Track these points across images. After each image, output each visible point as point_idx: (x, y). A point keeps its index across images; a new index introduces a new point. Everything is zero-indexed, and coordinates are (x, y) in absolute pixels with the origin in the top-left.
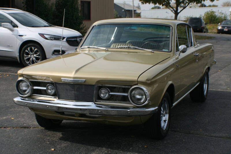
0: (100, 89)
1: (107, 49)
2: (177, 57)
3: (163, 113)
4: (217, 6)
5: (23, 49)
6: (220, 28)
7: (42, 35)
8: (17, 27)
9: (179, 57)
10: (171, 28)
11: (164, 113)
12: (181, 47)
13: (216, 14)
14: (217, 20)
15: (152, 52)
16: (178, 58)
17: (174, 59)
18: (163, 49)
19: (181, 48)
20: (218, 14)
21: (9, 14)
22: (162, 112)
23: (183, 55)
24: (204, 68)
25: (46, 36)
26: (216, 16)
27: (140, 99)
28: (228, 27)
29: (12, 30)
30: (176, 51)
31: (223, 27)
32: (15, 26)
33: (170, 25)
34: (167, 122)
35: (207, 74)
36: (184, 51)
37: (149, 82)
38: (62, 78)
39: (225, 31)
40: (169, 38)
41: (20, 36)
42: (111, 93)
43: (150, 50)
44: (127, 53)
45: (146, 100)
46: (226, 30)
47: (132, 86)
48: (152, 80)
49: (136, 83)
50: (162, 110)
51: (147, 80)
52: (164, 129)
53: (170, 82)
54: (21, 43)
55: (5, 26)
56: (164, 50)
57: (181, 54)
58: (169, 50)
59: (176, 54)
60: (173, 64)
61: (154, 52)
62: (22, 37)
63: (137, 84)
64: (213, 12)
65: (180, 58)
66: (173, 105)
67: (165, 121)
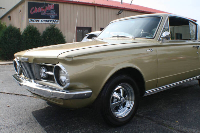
10: (161, 18)
15: (133, 39)
34: (131, 109)
37: (70, 60)
48: (75, 59)
51: (67, 57)
52: (122, 117)
56: (147, 37)
58: (152, 37)
63: (58, 63)
66: (146, 92)
67: (129, 108)
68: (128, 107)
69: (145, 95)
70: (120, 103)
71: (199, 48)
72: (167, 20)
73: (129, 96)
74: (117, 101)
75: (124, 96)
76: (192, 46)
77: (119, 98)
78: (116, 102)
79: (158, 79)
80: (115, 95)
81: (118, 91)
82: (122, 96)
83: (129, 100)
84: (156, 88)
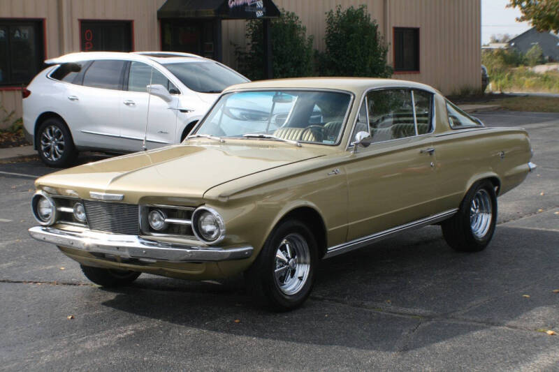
0: (150, 211)
1: (221, 140)
8: (179, 93)
10: (352, 97)
15: (297, 145)
18: (325, 140)
19: (360, 137)
21: (164, 65)
27: (212, 233)
29: (168, 100)
32: (175, 91)
33: (351, 92)
34: (304, 280)
37: (225, 200)
38: (91, 192)
41: (182, 111)
42: (167, 220)
43: (295, 142)
47: (196, 207)
48: (232, 198)
51: (221, 197)
54: (185, 126)
55: (154, 91)
58: (335, 141)
61: (303, 145)
62: (186, 113)
63: (203, 204)
66: (329, 249)
67: (301, 278)
68: (299, 278)
69: (326, 257)
70: (286, 270)
71: (434, 153)
72: (364, 100)
73: (299, 256)
74: (283, 266)
75: (293, 256)
76: (419, 150)
77: (286, 260)
78: (281, 266)
79: (350, 224)
80: (280, 254)
81: (283, 249)
82: (289, 256)
83: (299, 263)
84: (346, 242)
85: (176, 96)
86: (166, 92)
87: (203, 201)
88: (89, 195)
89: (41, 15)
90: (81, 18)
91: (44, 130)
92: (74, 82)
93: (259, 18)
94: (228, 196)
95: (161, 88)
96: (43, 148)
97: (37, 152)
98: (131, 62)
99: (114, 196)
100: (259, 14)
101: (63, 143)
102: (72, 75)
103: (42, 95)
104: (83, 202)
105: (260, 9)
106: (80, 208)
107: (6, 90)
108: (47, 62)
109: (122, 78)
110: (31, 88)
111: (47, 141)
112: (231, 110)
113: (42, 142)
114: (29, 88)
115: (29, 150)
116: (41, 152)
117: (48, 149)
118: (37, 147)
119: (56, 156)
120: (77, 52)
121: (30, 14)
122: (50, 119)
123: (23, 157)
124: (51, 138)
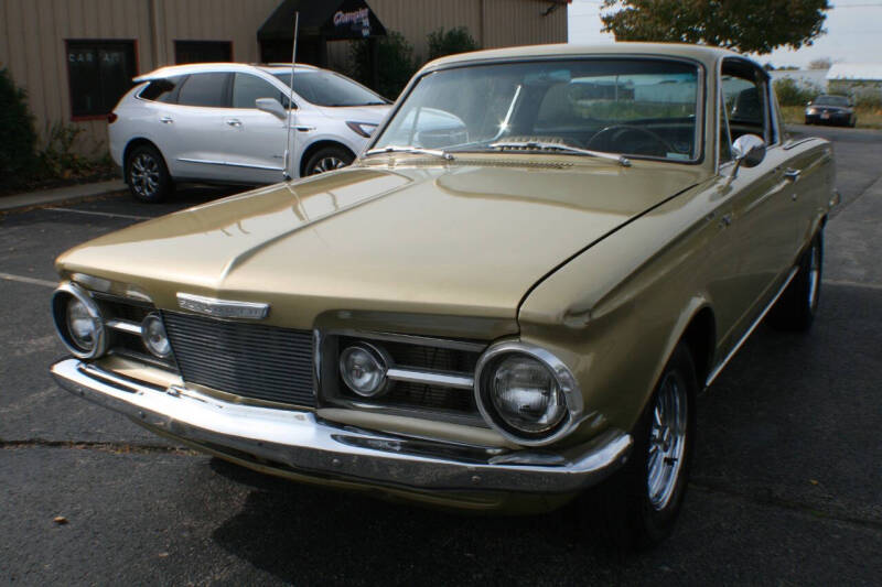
0: (344, 348)
1: (447, 156)
2: (723, 182)
3: (662, 434)
4: (796, 69)
5: (310, 163)
6: (811, 111)
7: (355, 126)
8: (295, 107)
9: (733, 184)
10: (700, 70)
11: (665, 438)
12: (743, 144)
13: (798, 85)
14: (800, 96)
15: (621, 164)
16: (727, 189)
17: (714, 189)
18: (670, 151)
19: (742, 147)
20: (800, 85)
21: (276, 76)
22: (656, 433)
23: (748, 176)
24: (812, 220)
25: (366, 129)
26: (797, 90)
27: (536, 411)
28: (830, 111)
29: (282, 117)
30: (721, 160)
31: (818, 110)
32: (288, 104)
33: (696, 61)
34: (678, 464)
35: (818, 240)
36: (752, 160)
37: (579, 323)
39: (824, 120)
40: (692, 120)
41: (301, 130)
42: (394, 373)
43: (616, 157)
44: (526, 169)
45: (562, 418)
46: (825, 116)
47: (489, 343)
48: (597, 315)
49: (513, 327)
50: (659, 422)
51: (570, 313)
52: (663, 506)
53: (697, 302)
54: (304, 148)
55: (265, 107)
56: (670, 156)
57: (743, 171)
58: (691, 154)
59: (721, 173)
60: (711, 215)
61: (632, 162)
62: (306, 132)
63: (515, 335)
64: (790, 81)
65: (737, 186)
67: (671, 463)
68: (666, 460)
85: (293, 112)
86: (280, 108)
87: (515, 326)
88: (177, 300)
89: (132, 36)
90: (175, 38)
91: (134, 160)
92: (169, 101)
93: (366, 37)
94: (589, 312)
95: (273, 102)
96: (134, 180)
97: (126, 186)
98: (234, 73)
99: (242, 309)
100: (366, 33)
101: (157, 174)
102: (166, 94)
103: (131, 119)
104: (163, 315)
105: (366, 27)
106: (157, 325)
107: (96, 119)
108: (136, 79)
109: (224, 94)
110: (117, 111)
111: (138, 172)
112: (362, 126)
113: (133, 174)
114: (115, 112)
115: (119, 185)
116: (131, 185)
117: (140, 182)
118: (128, 181)
119: (149, 190)
120: (172, 65)
121: (120, 36)
122: (141, 147)
123: (113, 192)
124: (142, 169)
